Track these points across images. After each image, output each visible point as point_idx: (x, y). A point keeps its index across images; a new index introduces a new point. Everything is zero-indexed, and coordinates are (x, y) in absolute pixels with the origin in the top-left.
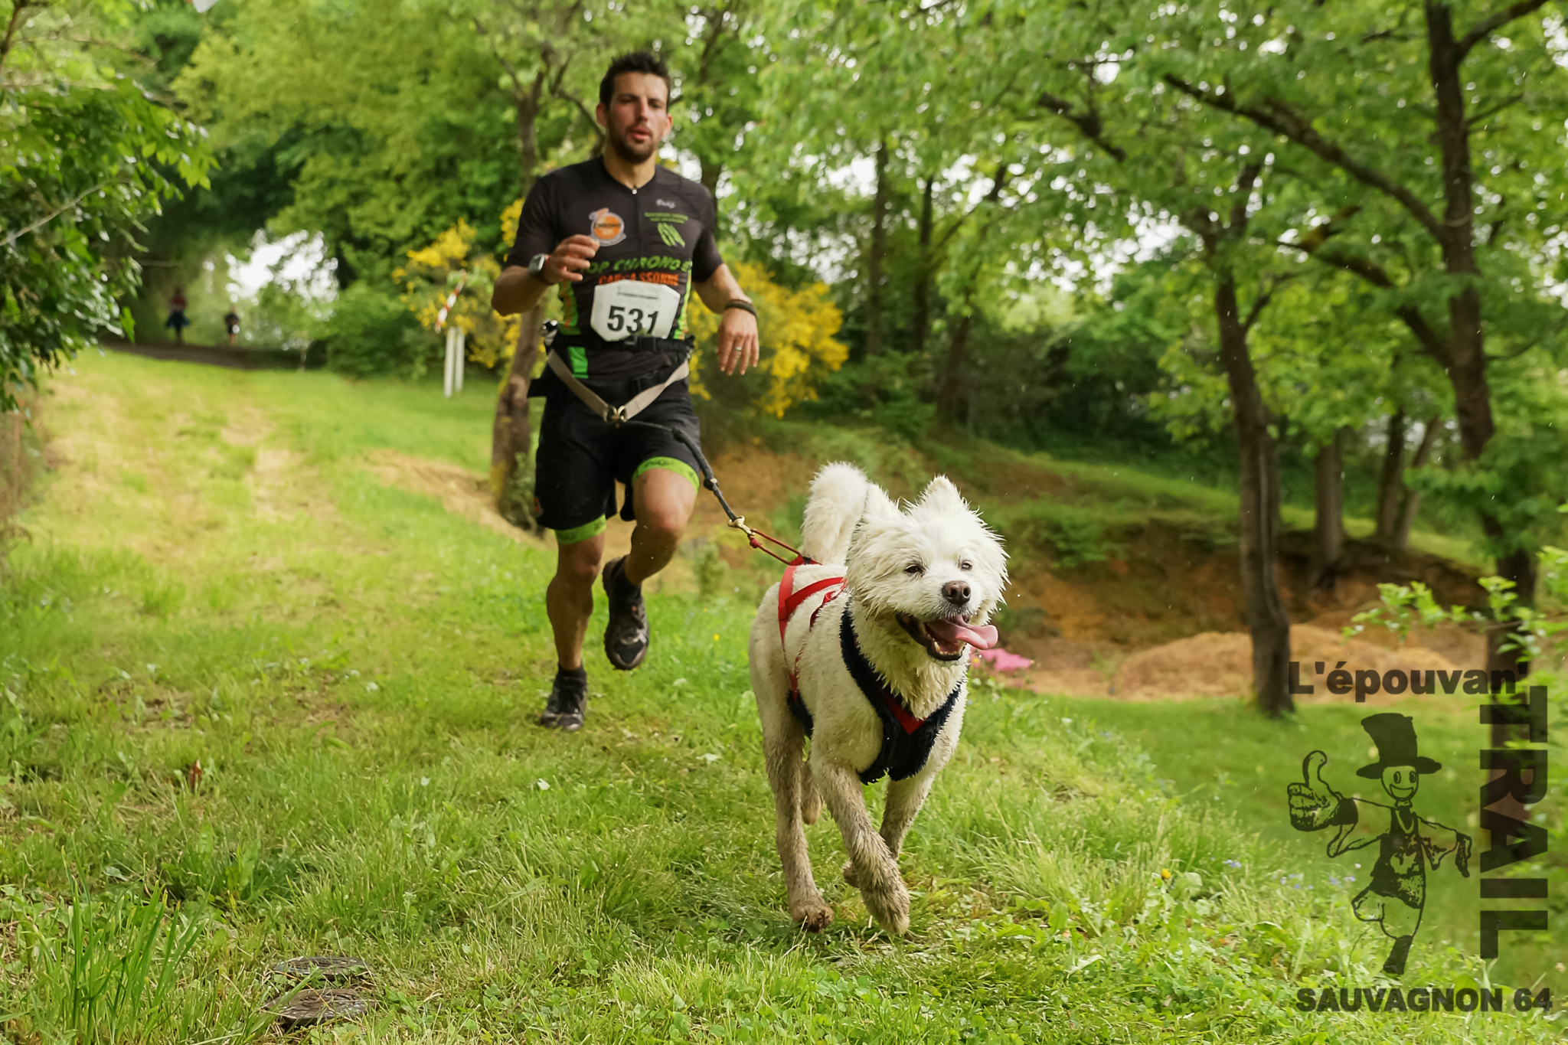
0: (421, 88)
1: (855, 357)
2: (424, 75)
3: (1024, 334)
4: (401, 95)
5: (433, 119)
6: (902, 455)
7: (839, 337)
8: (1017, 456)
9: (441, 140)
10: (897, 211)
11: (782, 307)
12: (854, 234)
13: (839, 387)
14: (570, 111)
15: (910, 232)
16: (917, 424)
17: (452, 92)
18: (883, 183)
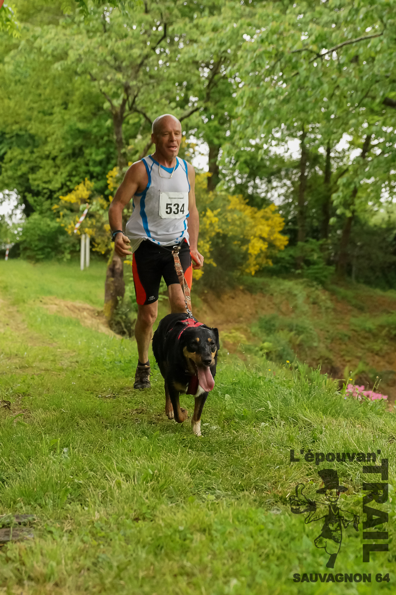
0: (63, 111)
1: (292, 242)
2: (65, 105)
3: (381, 228)
4: (55, 115)
5: (71, 127)
6: (318, 292)
7: (283, 232)
8: (379, 292)
9: (75, 138)
10: (312, 166)
11: (253, 217)
12: (290, 179)
13: (283, 258)
14: (140, 119)
15: (319, 177)
16: (325, 277)
17: (80, 113)
18: (305, 152)
